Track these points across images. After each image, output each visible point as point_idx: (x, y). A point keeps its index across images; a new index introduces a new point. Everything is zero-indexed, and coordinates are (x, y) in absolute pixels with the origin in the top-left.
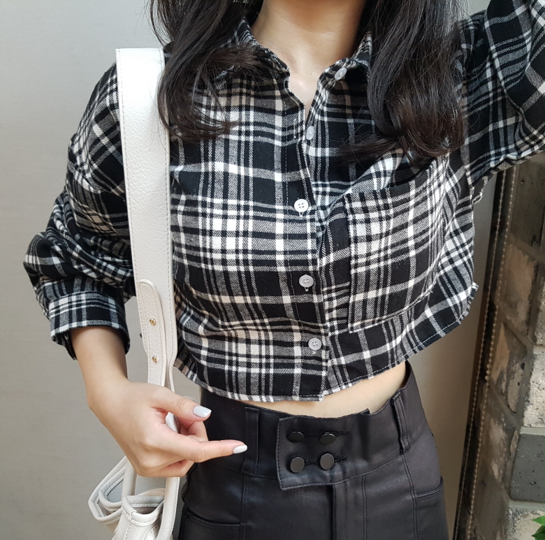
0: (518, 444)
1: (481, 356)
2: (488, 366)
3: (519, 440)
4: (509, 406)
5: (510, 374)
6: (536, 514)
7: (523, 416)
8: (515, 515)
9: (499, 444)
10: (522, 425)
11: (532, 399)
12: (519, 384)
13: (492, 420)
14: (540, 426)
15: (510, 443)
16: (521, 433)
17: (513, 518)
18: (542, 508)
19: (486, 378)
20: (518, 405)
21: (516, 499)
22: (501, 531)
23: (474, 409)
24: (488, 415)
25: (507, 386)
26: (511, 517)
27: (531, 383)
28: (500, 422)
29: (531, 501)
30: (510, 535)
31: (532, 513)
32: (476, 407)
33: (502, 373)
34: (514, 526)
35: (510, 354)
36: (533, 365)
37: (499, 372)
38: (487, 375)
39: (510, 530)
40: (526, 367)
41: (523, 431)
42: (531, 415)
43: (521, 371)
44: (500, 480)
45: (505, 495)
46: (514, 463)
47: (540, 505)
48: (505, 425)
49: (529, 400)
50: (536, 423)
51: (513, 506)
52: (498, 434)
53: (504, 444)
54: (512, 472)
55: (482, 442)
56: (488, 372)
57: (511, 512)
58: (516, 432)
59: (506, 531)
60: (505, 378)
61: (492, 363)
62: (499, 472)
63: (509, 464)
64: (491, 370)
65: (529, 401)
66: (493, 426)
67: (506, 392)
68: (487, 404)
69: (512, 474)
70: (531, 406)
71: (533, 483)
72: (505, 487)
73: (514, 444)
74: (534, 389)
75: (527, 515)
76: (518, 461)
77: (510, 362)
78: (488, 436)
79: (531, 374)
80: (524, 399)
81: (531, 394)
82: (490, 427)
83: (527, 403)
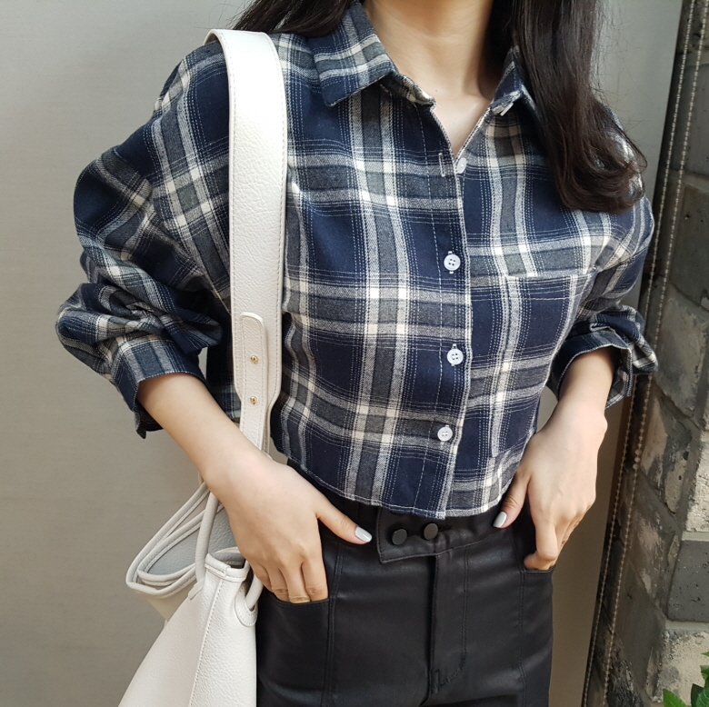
0: (678, 553)
1: (627, 438)
2: (637, 452)
3: (680, 547)
4: (666, 504)
5: (669, 464)
6: (699, 636)
7: (686, 519)
8: (673, 638)
9: (654, 552)
10: (685, 529)
11: (699, 497)
12: (680, 478)
13: (643, 522)
14: (706, 530)
15: (667, 550)
16: (683, 539)
17: (671, 642)
18: (707, 629)
19: (635, 467)
20: (679, 503)
21: (673, 619)
22: (655, 657)
23: (616, 504)
24: (637, 514)
25: (663, 478)
26: (667, 641)
27: (698, 477)
28: (654, 524)
29: (693, 621)
30: (667, 663)
31: (695, 635)
32: (619, 501)
33: (656, 462)
34: (672, 652)
35: (669, 438)
36: (700, 455)
37: (651, 460)
38: (635, 462)
39: (667, 655)
40: (690, 457)
41: (686, 537)
42: (695, 517)
43: (684, 462)
44: (654, 596)
45: (660, 614)
46: (673, 576)
47: (704, 625)
48: (661, 528)
49: (694, 498)
50: (703, 527)
51: (670, 628)
52: (650, 538)
53: (659, 551)
54: (671, 586)
55: (628, 546)
56: (637, 460)
57: (668, 635)
58: (676, 537)
59: (661, 657)
60: (661, 469)
61: (642, 449)
62: (652, 586)
63: (667, 577)
64: (640, 457)
65: (694, 501)
66: (643, 527)
67: (663, 486)
68: (634, 499)
69: (670, 590)
70: (697, 506)
71: (696, 599)
72: (660, 605)
73: (673, 552)
74: (700, 485)
75: (688, 638)
76: (678, 574)
77: (667, 448)
78: (636, 539)
79: (698, 466)
80: (687, 498)
81: (697, 492)
82: (639, 529)
83: (691, 502)
